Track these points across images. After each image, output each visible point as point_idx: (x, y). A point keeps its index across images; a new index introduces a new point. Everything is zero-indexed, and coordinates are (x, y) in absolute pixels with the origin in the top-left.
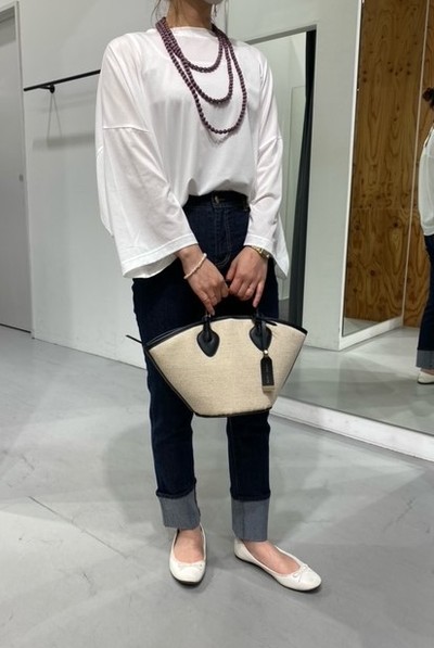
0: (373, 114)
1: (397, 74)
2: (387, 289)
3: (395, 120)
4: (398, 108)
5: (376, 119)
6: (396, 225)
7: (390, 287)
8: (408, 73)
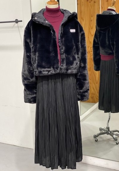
0: (82, 18)
1: (90, 2)
2: (94, 89)
3: (91, 21)
4: (92, 16)
5: (83, 20)
7: (95, 88)
8: (95, 2)
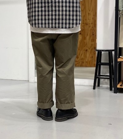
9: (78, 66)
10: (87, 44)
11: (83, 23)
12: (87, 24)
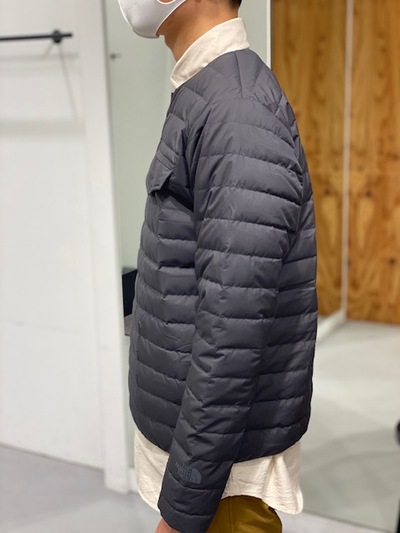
0: (290, 44)
6: (327, 193)
9: (358, 319)
10: (393, 238)
11: (381, 152)
12: (395, 157)
